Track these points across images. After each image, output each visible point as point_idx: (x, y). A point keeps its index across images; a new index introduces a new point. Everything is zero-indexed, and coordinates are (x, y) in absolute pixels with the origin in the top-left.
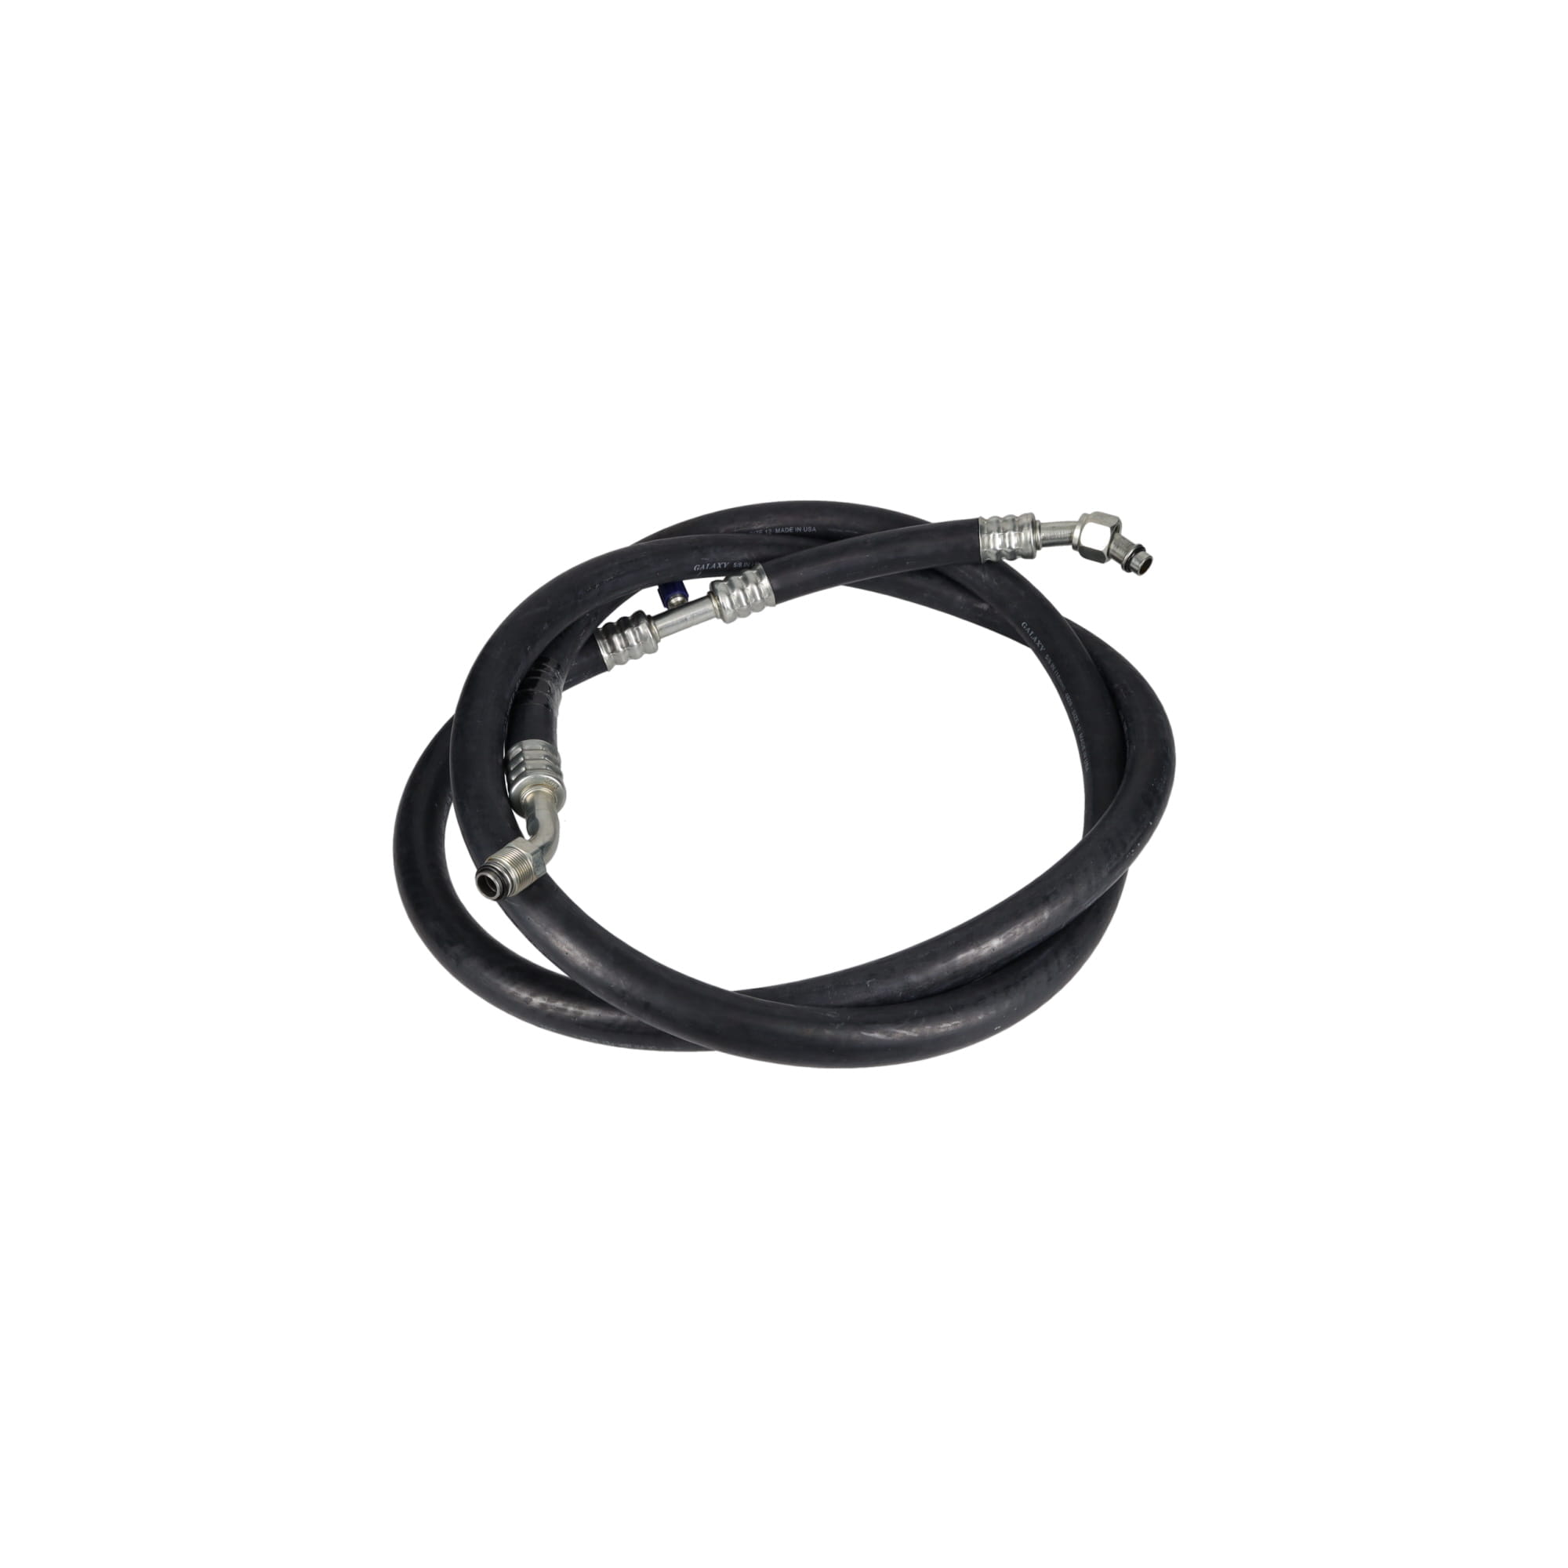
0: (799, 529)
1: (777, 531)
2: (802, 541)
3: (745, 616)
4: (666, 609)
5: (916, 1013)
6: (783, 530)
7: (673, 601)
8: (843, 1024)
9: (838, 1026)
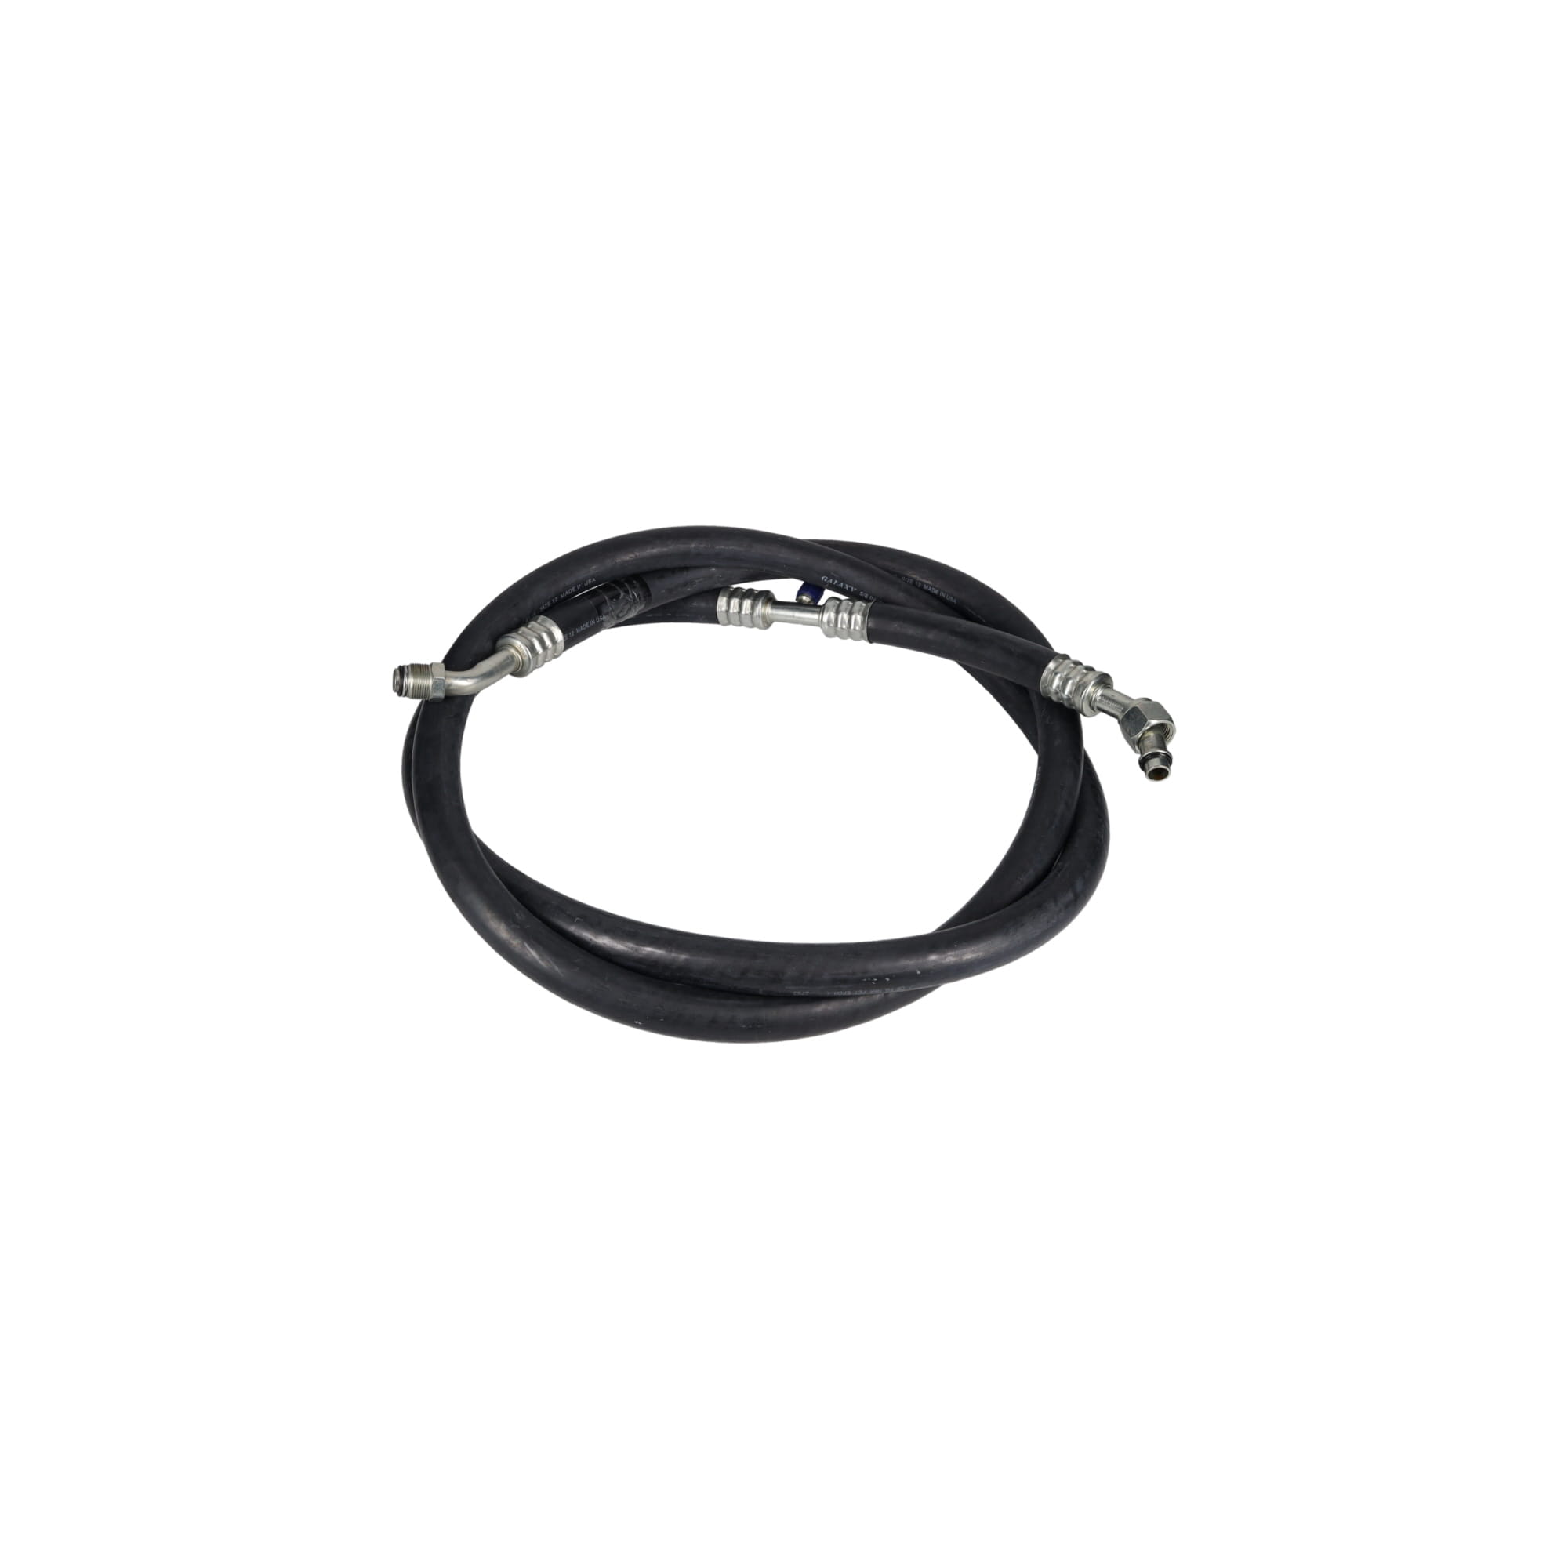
0: (943, 595)
1: (926, 587)
2: (935, 603)
3: (842, 638)
4: (795, 601)
5: (577, 961)
6: (930, 589)
7: (804, 598)
8: (518, 927)
9: (513, 926)
